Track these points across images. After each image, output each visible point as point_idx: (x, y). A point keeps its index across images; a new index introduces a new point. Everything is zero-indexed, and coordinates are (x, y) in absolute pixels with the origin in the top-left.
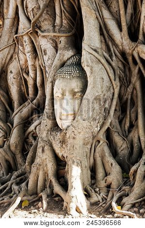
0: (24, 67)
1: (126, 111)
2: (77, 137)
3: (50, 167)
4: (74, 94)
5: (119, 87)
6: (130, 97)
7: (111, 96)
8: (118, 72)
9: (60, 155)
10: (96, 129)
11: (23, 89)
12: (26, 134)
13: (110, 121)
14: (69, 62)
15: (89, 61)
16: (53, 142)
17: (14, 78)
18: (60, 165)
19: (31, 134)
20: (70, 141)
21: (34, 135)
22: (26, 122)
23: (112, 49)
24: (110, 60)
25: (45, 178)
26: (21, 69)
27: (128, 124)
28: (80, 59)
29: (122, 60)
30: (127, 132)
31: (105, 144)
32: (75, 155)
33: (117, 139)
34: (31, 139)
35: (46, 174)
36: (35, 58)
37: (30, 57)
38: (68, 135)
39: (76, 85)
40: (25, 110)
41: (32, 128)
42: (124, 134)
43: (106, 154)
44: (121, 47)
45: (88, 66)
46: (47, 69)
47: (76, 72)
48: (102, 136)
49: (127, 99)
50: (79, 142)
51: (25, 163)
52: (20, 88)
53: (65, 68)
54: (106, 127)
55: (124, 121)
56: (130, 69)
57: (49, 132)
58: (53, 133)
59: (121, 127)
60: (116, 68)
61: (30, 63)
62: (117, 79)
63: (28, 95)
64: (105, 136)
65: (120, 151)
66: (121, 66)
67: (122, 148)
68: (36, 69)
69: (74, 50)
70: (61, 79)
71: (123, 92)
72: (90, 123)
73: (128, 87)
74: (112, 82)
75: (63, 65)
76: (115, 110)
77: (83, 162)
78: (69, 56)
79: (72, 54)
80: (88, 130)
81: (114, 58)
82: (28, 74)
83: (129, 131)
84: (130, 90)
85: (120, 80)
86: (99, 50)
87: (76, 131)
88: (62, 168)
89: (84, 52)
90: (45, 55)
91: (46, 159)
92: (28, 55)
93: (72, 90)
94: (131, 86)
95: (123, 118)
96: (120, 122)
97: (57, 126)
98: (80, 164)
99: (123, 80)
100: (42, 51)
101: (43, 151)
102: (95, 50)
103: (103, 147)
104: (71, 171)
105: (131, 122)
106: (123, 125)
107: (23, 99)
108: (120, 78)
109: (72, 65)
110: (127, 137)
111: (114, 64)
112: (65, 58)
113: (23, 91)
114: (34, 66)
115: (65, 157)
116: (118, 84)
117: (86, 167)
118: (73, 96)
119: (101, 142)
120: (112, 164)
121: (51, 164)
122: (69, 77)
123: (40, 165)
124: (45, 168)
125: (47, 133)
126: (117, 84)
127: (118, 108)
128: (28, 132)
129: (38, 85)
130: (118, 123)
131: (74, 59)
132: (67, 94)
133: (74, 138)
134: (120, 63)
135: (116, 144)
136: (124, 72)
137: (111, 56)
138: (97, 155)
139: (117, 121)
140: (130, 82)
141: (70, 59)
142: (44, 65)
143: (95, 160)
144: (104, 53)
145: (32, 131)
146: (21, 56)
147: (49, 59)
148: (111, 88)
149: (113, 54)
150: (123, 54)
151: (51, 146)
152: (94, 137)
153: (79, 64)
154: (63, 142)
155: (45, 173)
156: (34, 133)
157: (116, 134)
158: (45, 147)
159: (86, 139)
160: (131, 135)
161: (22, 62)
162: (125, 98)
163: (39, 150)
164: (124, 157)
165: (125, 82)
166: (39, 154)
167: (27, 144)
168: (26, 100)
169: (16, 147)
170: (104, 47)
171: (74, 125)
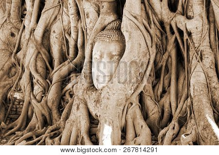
0: (66, 28)
1: (160, 77)
2: (111, 98)
3: (84, 124)
4: (111, 56)
5: (155, 54)
6: (164, 65)
7: (147, 61)
8: (155, 39)
9: (94, 114)
10: (130, 92)
11: (64, 48)
12: (63, 92)
13: (144, 85)
14: (109, 27)
15: (129, 27)
16: (88, 101)
17: (57, 38)
18: (93, 123)
19: (68, 92)
20: (104, 101)
21: (71, 93)
22: (65, 80)
23: (151, 17)
24: (149, 27)
25: (78, 134)
26: (64, 29)
27: (160, 90)
28: (120, 25)
29: (160, 28)
30: (159, 97)
31: (138, 107)
32: (107, 115)
33: (149, 103)
34: (67, 97)
35: (79, 131)
36: (78, 21)
37: (73, 19)
38: (102, 95)
39: (114, 48)
40: (65, 69)
41: (69, 86)
42: (157, 99)
43: (138, 116)
44: (160, 16)
45: (127, 31)
46: (88, 31)
47: (115, 37)
48: (135, 99)
49: (162, 66)
50: (112, 102)
51: (60, 118)
52: (62, 48)
53: (105, 32)
54: (139, 91)
55: (157, 87)
56: (166, 38)
57: (85, 92)
58: (89, 93)
59: (154, 92)
60: (153, 35)
61: (73, 25)
62: (154, 46)
63: (68, 55)
64: (138, 99)
65: (151, 114)
66: (159, 34)
67: (153, 112)
68: (78, 31)
69: (115, 15)
70: (101, 42)
71: (158, 58)
72: (125, 86)
73: (164, 54)
74: (148, 49)
75: (103, 29)
76: (150, 75)
77: (115, 122)
78: (110, 21)
79: (114, 19)
80: (122, 92)
81: (153, 26)
82: (70, 34)
83: (162, 97)
84: (165, 57)
85: (157, 47)
86: (139, 18)
87: (110, 92)
88: (94, 126)
89: (124, 18)
90: (88, 18)
91: (80, 116)
92: (71, 17)
93: (110, 53)
94: (167, 54)
95: (157, 84)
96: (154, 87)
97: (93, 86)
98: (111, 123)
99: (160, 47)
100: (84, 15)
101: (78, 108)
102: (135, 17)
103: (135, 109)
104: (103, 129)
105: (164, 88)
106: (156, 91)
107: (63, 58)
108: (156, 45)
109: (112, 29)
110: (159, 102)
111: (152, 31)
112: (106, 22)
113: (64, 51)
114: (76, 27)
115: (98, 116)
116: (155, 51)
117: (117, 127)
118: (111, 59)
119: (134, 105)
120: (142, 126)
121: (85, 121)
122: (108, 41)
123: (74, 121)
124: (79, 125)
125: (83, 92)
126: (153, 51)
127: (152, 74)
128: (65, 90)
129: (79, 46)
130: (151, 88)
131: (115, 24)
132: (105, 56)
133: (108, 99)
134: (158, 31)
135: (148, 108)
136: (161, 40)
137: (149, 24)
138: (129, 117)
139: (150, 85)
140: (166, 50)
141: (110, 23)
142: (85, 27)
143: (126, 121)
144: (144, 21)
145: (70, 89)
146: (65, 17)
147: (91, 22)
148: (148, 55)
149: (152, 22)
150: (162, 23)
151: (86, 104)
152: (127, 100)
153: (118, 29)
154: (97, 101)
155: (78, 129)
156: (71, 91)
157: (149, 98)
158: (81, 105)
159: (120, 101)
160: (163, 100)
161: (65, 23)
162: (160, 64)
163: (74, 108)
164: (155, 120)
165: (161, 49)
166: (74, 111)
167: (64, 101)
168: (67, 59)
169: (53, 103)
170: (144, 15)
171: (109, 86)
